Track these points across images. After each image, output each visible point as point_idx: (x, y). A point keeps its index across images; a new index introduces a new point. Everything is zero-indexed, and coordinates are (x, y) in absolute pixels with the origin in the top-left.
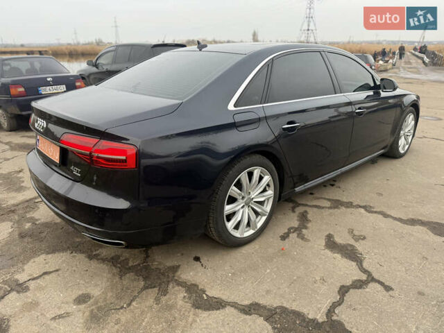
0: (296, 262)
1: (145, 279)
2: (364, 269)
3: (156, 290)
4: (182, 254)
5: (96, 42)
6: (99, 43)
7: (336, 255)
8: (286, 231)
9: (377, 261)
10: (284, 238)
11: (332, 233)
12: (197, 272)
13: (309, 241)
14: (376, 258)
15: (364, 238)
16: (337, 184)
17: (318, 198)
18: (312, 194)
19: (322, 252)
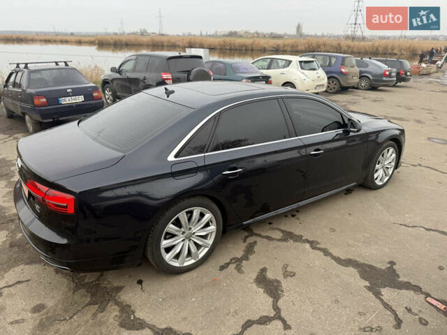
0: (221, 293)
1: (93, 295)
2: (277, 306)
3: (97, 306)
4: (130, 276)
5: (141, 32)
6: (143, 33)
7: (260, 289)
8: (228, 261)
9: (292, 299)
10: (222, 268)
11: (267, 267)
12: (135, 295)
13: (243, 272)
14: (293, 296)
15: (294, 275)
16: (298, 215)
17: (274, 229)
18: (270, 223)
19: (249, 285)
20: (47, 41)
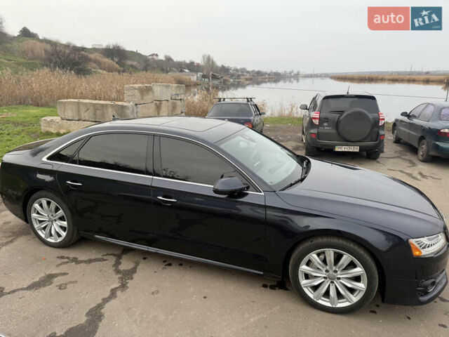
13: (58, 267)
20: (394, 80)
